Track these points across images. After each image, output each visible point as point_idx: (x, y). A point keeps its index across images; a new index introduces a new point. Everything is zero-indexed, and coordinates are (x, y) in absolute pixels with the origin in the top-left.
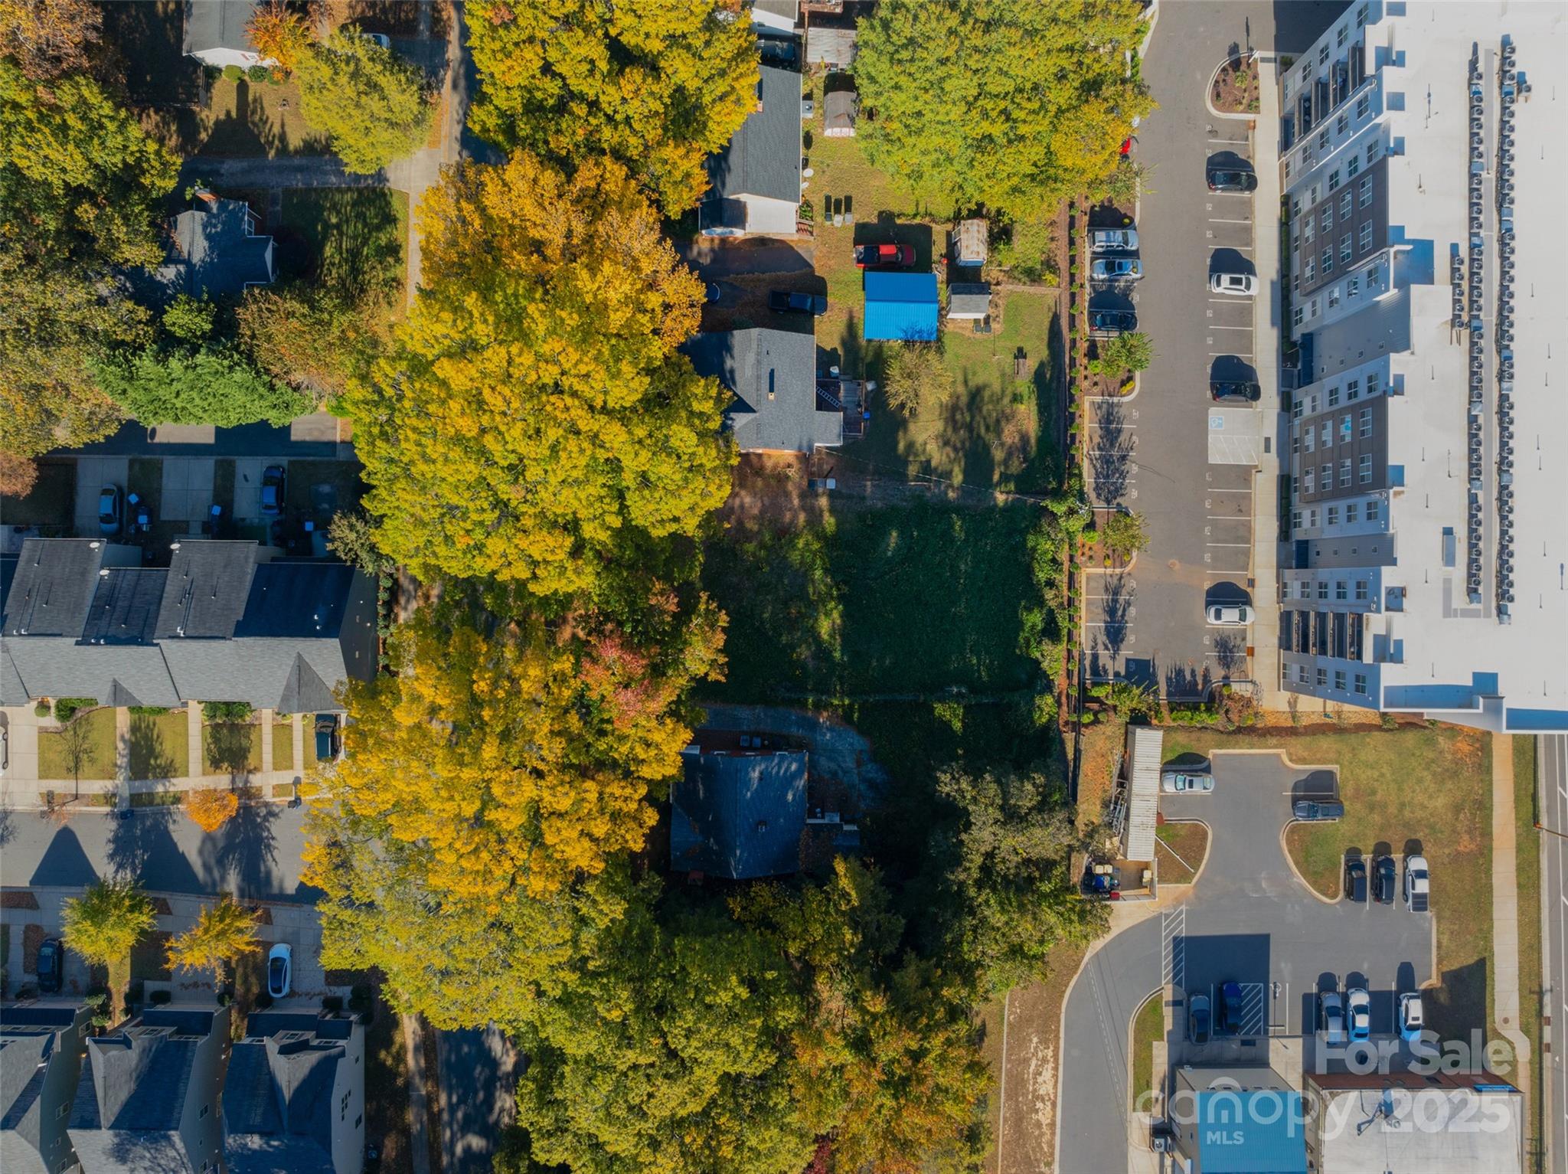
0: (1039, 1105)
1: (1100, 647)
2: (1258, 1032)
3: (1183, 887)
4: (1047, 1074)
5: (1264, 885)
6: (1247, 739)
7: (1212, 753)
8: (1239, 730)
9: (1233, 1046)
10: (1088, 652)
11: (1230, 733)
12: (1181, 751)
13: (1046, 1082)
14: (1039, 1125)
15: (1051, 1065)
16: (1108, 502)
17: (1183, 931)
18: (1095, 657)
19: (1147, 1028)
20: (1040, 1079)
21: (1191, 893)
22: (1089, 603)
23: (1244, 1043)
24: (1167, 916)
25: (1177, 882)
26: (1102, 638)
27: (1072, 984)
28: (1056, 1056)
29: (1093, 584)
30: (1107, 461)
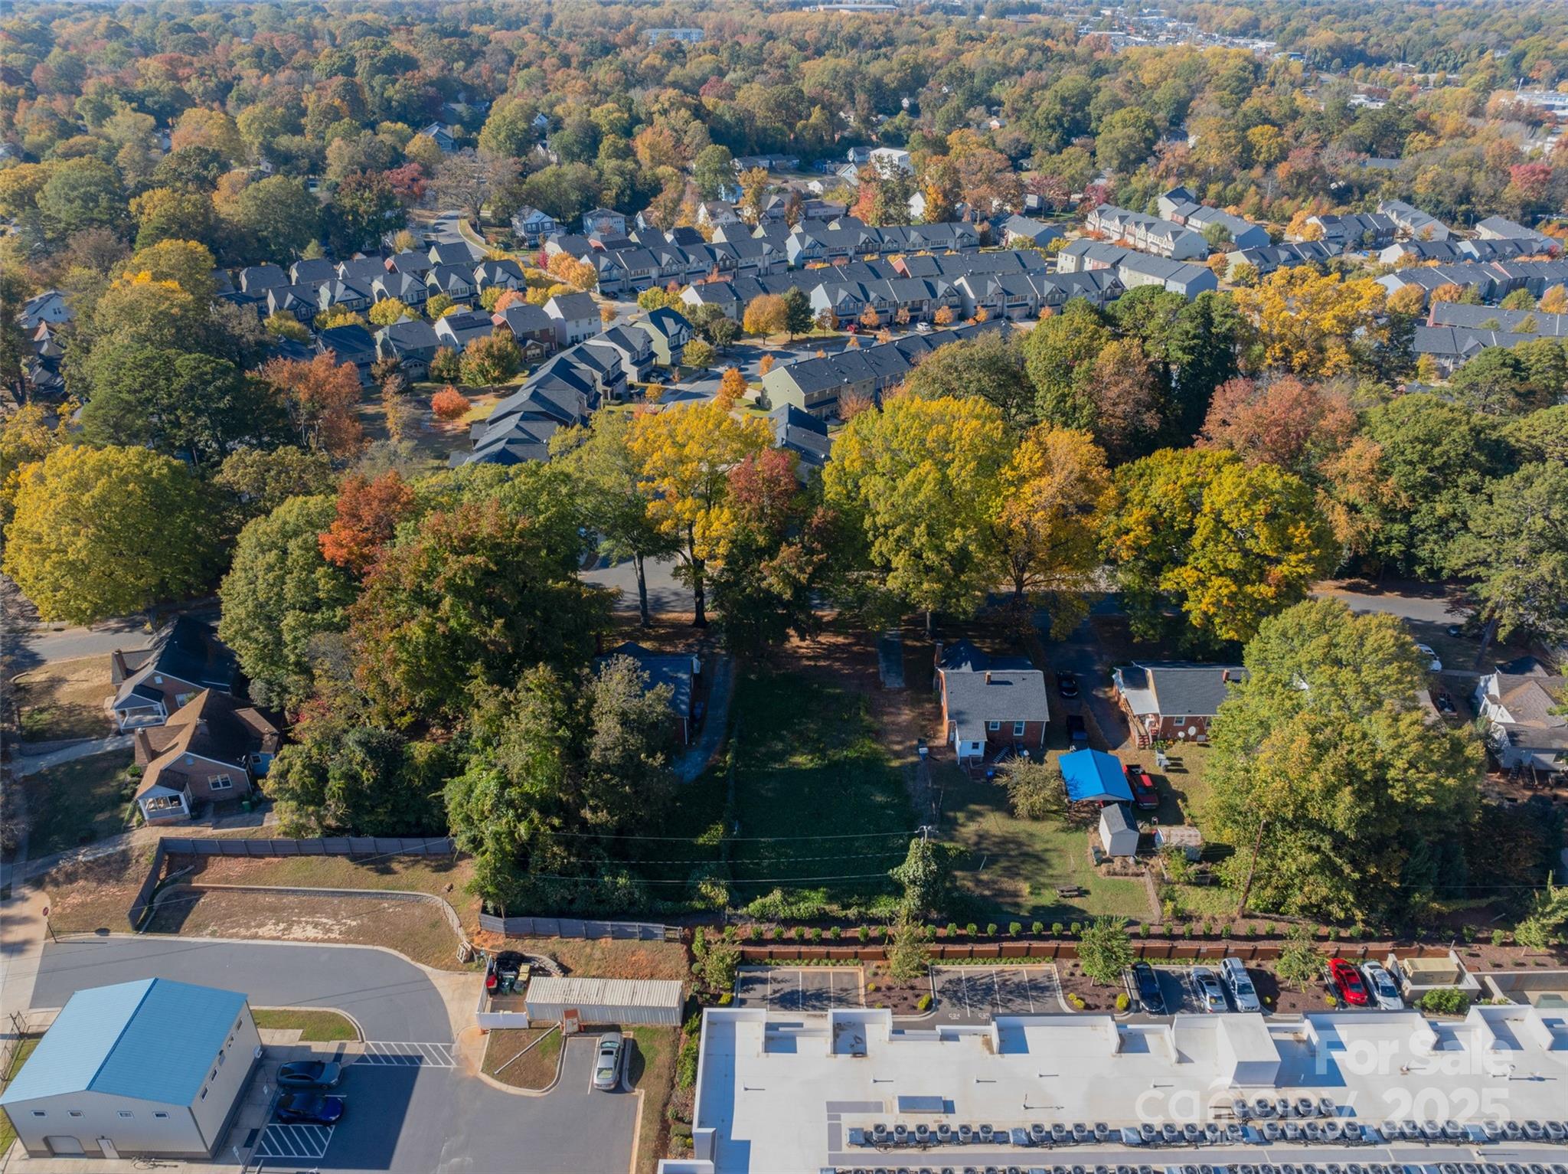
0: (282, 926)
1: (777, 986)
2: (261, 1150)
3: (480, 1065)
4: (311, 932)
5: (455, 1160)
6: (653, 1135)
7: (640, 1093)
8: (665, 1127)
9: (256, 1118)
10: (769, 975)
11: (663, 1115)
12: (647, 1057)
13: (305, 933)
14: (261, 925)
15: (320, 936)
16: (942, 992)
17: (427, 1065)
18: (763, 981)
19: (320, 1025)
20: (309, 928)
21: (470, 1074)
22: (825, 975)
23: (254, 1133)
24: (448, 1049)
25: (488, 1056)
26: (787, 988)
27: (402, 956)
28: (329, 940)
29: (846, 979)
30: (988, 990)
